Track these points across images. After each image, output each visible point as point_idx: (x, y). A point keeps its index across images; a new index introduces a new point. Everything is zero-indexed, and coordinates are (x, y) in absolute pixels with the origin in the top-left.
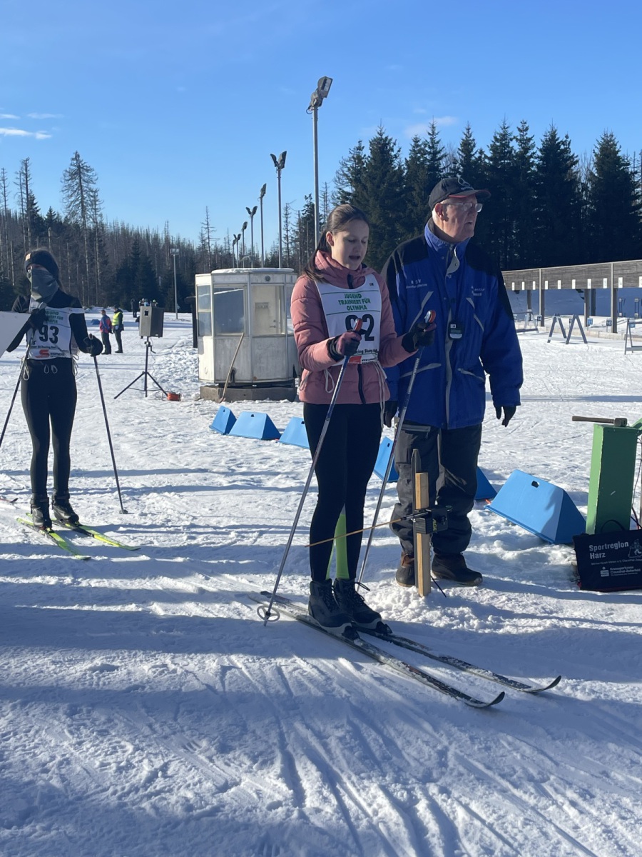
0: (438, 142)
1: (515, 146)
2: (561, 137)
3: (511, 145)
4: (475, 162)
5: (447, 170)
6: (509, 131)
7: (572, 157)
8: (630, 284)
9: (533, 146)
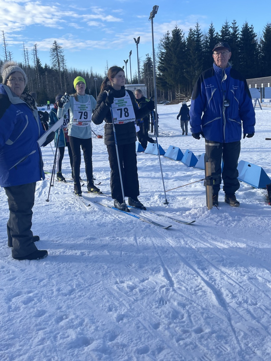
0: (199, 30)
1: (231, 30)
2: (249, 26)
3: (229, 30)
4: (215, 38)
5: (204, 42)
6: (228, 24)
7: (254, 34)
9: (238, 30)
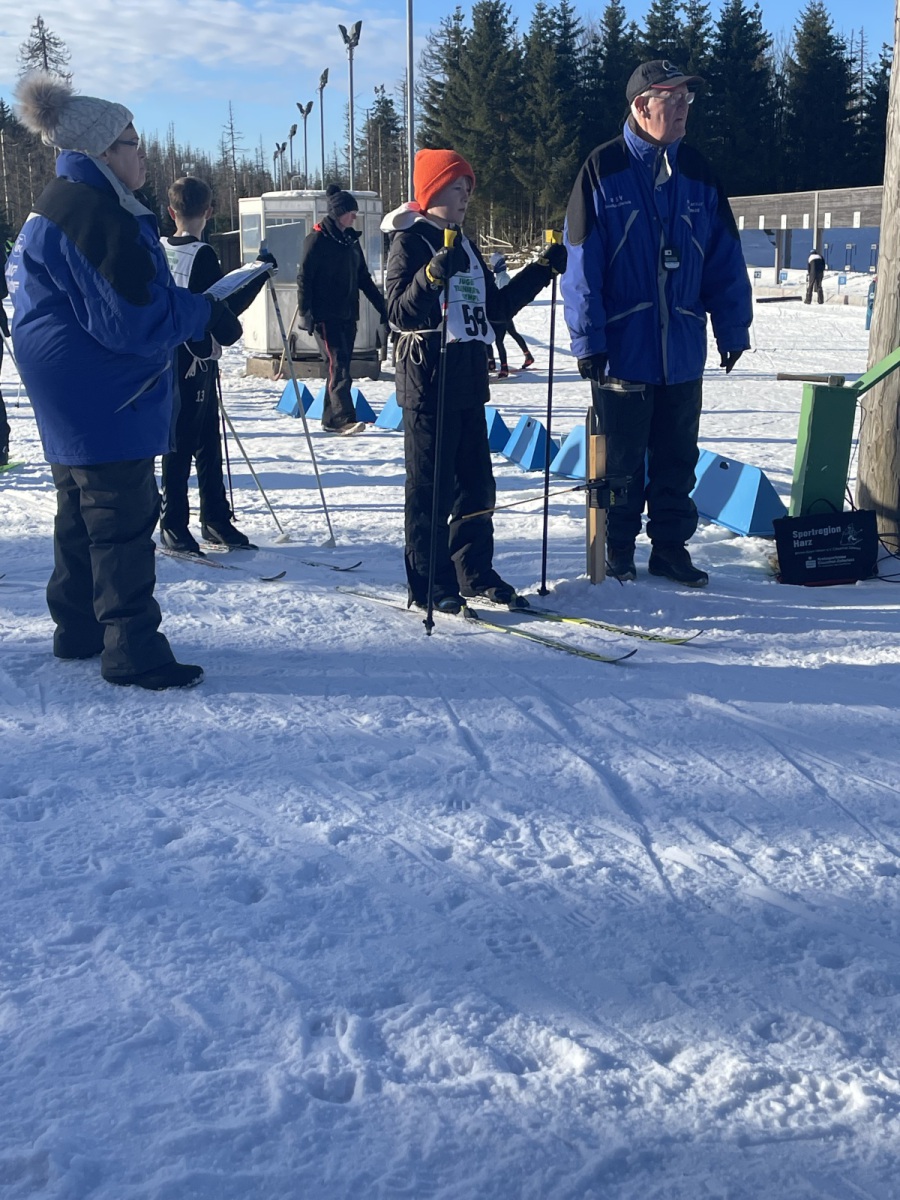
0: (571, 11)
1: (683, 18)
3: (676, 17)
4: (625, 41)
5: (584, 53)
7: (763, 36)
8: (840, 223)
9: (708, 19)
